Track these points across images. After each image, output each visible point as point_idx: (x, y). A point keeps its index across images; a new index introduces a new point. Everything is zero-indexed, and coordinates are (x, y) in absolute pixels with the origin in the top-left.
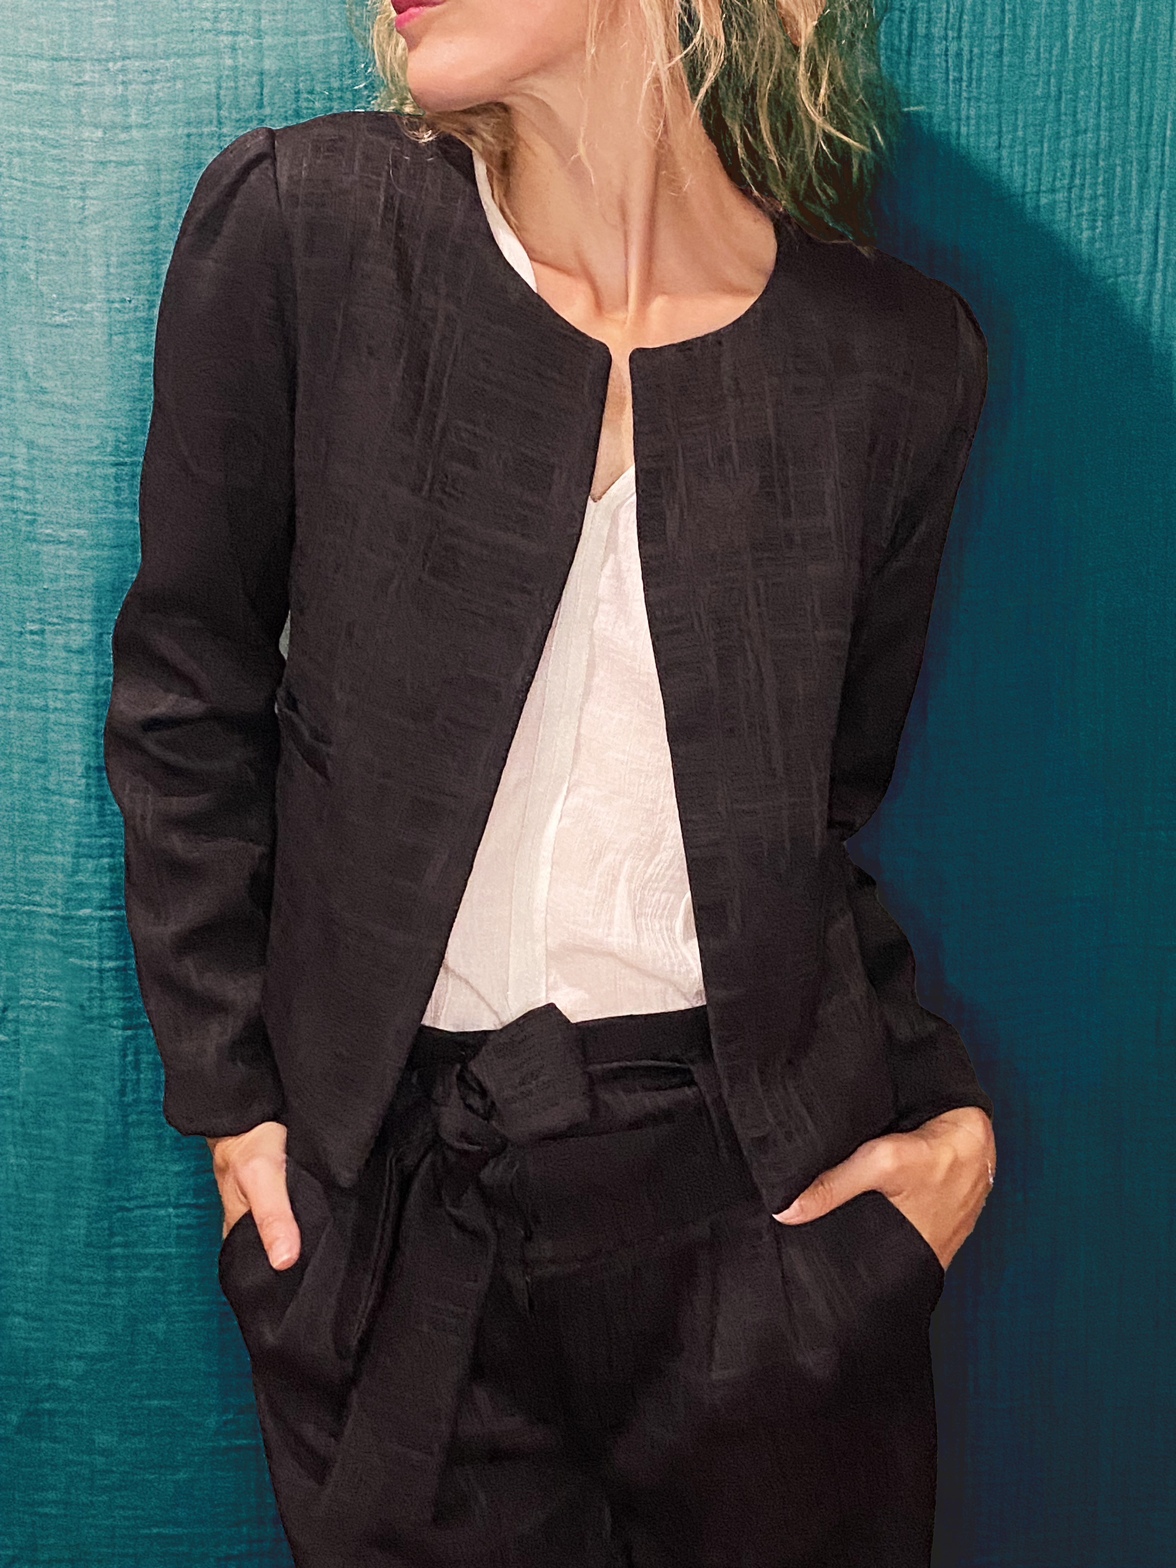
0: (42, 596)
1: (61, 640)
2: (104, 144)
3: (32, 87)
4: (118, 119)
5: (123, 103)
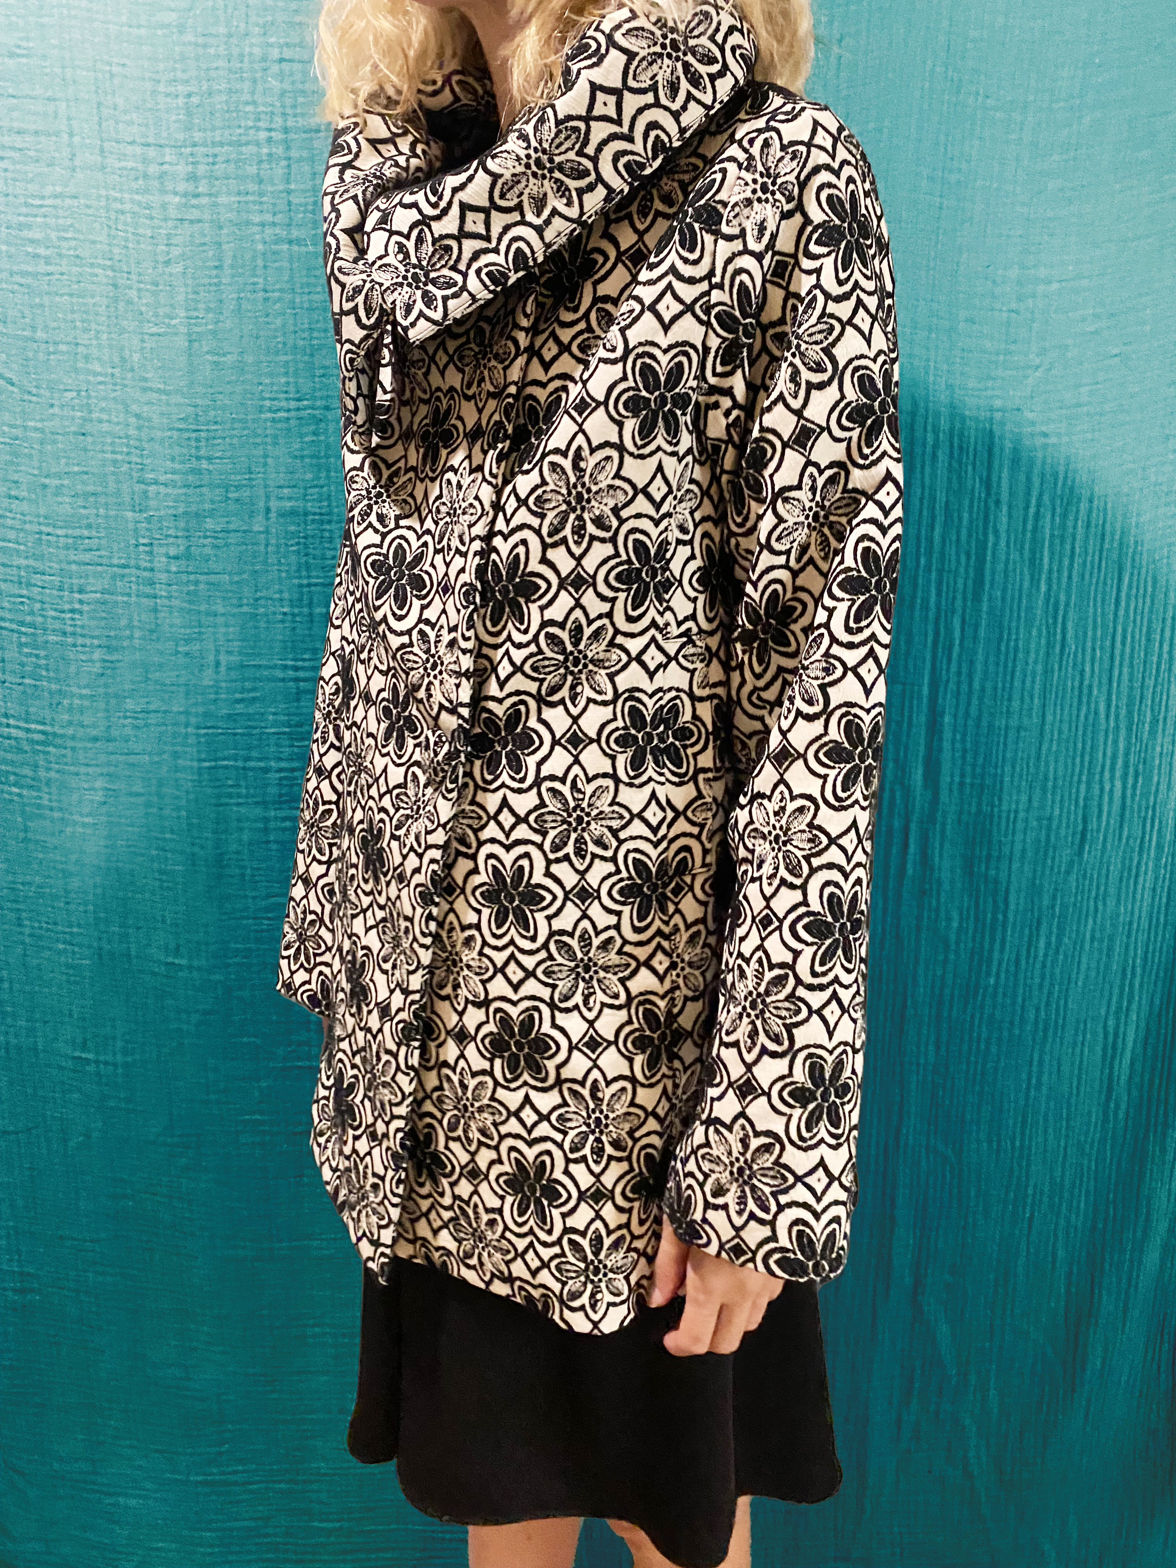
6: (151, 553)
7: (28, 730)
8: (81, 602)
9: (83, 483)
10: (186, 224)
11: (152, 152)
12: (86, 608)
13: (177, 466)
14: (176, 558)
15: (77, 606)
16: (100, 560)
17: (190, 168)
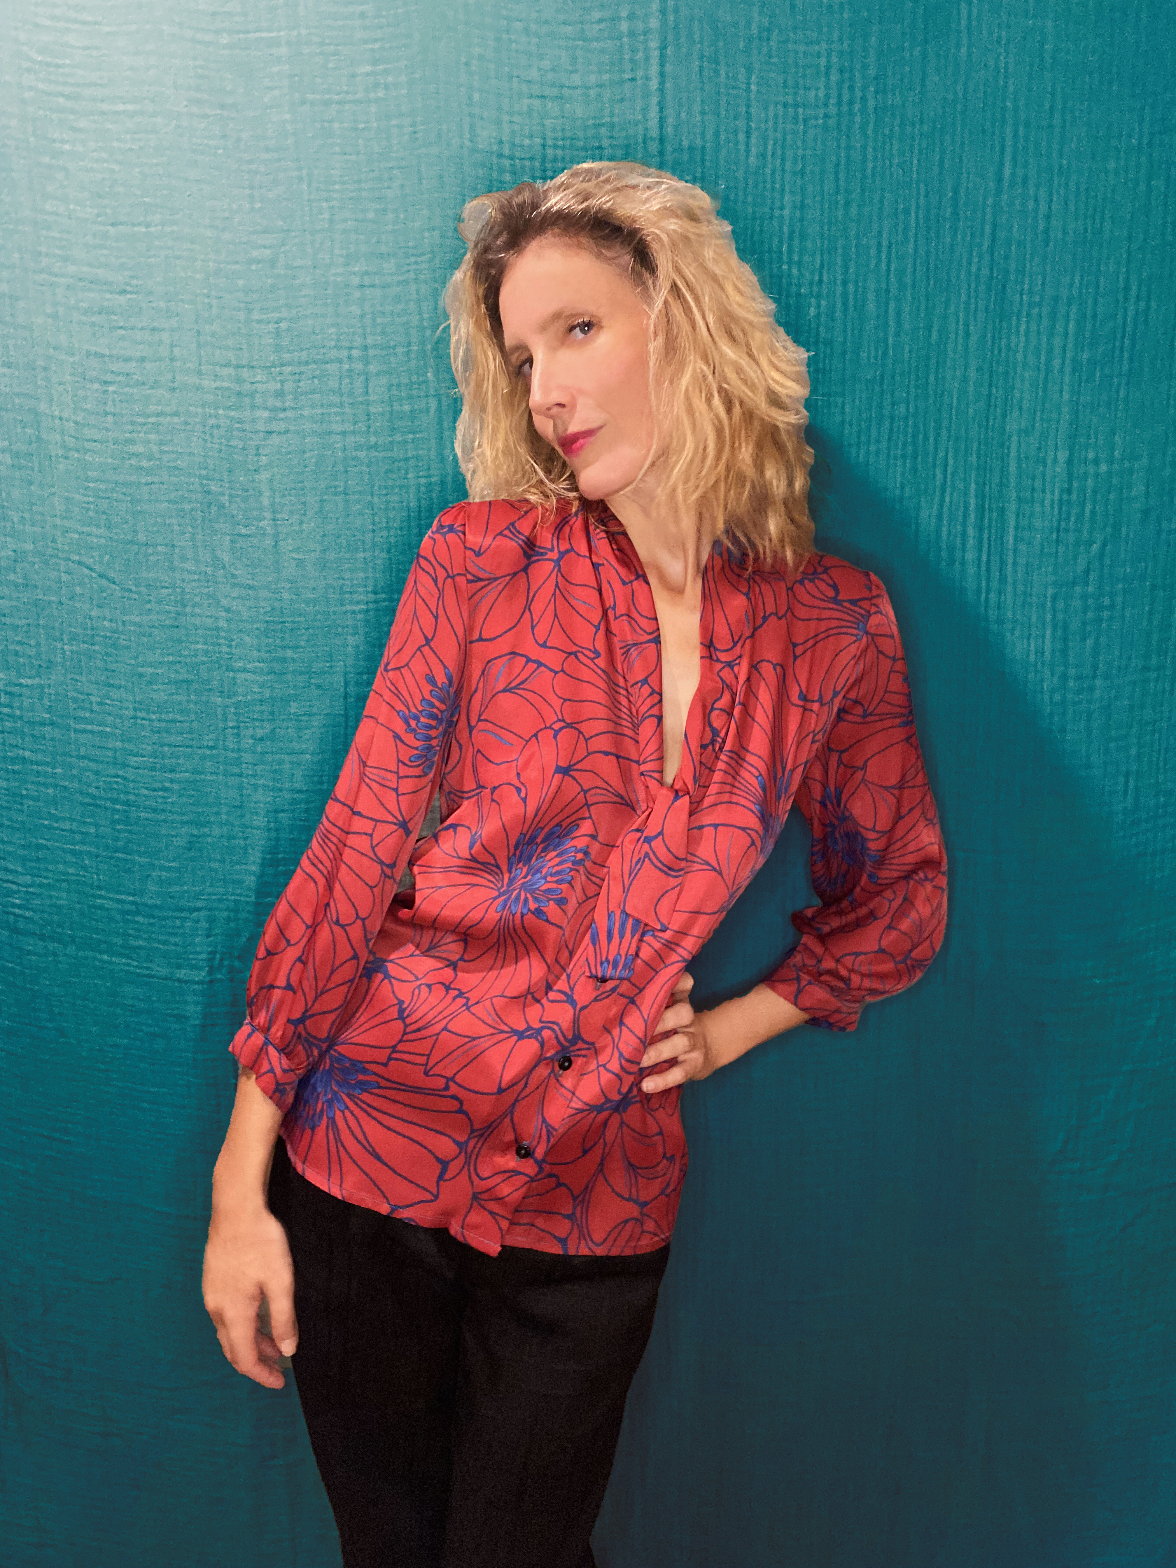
0: (237, 705)
1: (250, 732)
2: (270, 420)
3: (226, 385)
4: (279, 404)
5: (280, 394)
6: (238, 735)
7: (119, 901)
8: (172, 781)
9: (177, 672)
10: (274, 435)
11: (245, 373)
12: (176, 786)
13: (264, 655)
14: (262, 739)
15: (167, 785)
16: (191, 743)
17: (279, 386)
